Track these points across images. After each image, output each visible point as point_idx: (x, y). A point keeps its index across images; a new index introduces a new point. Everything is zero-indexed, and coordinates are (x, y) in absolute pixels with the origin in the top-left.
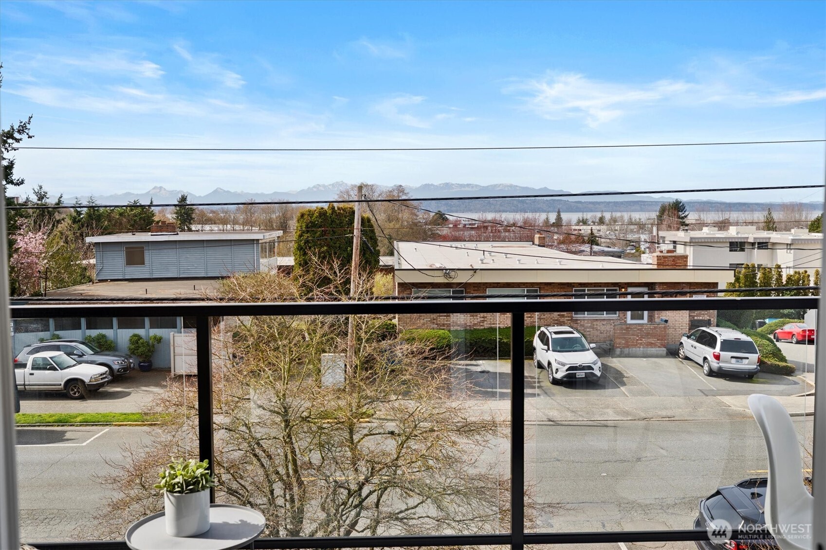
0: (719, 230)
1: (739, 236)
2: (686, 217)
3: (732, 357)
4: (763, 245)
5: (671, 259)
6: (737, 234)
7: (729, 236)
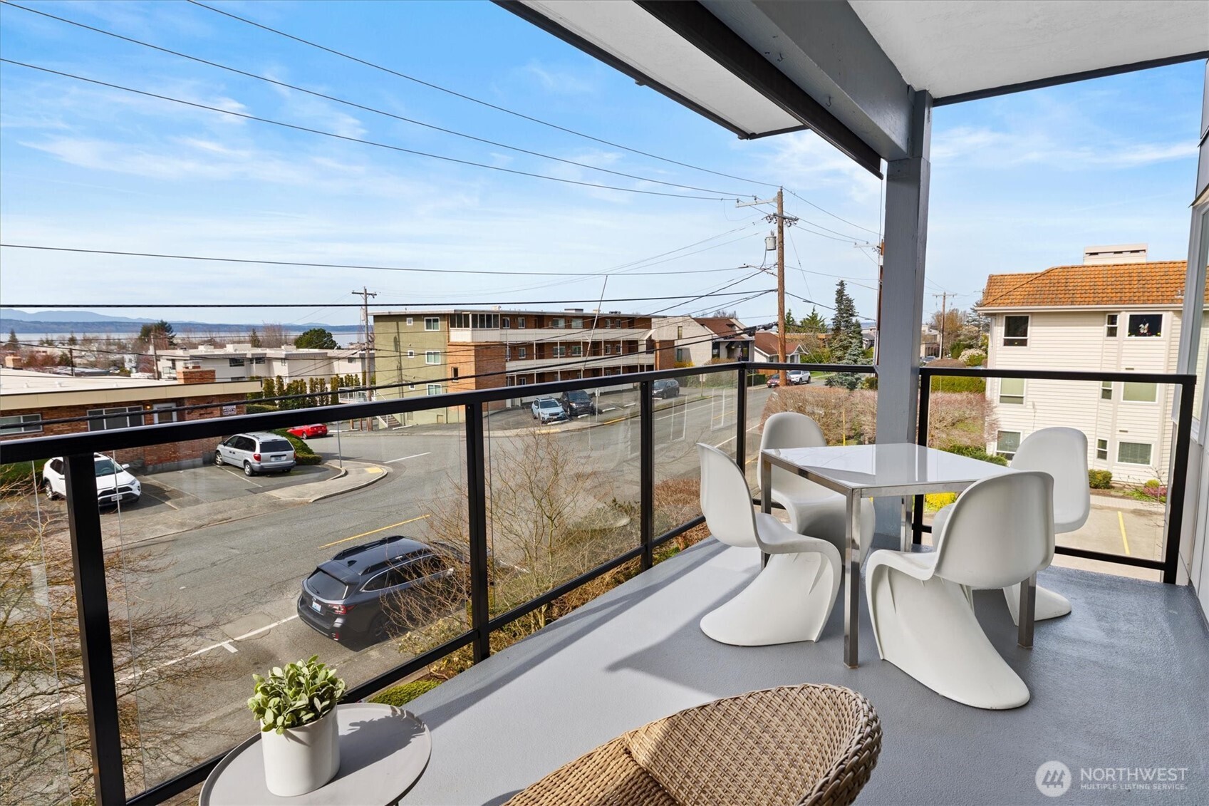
0: (215, 348)
1: (237, 352)
2: (173, 337)
3: (272, 456)
4: (260, 359)
5: (198, 374)
6: (235, 350)
7: (227, 353)
